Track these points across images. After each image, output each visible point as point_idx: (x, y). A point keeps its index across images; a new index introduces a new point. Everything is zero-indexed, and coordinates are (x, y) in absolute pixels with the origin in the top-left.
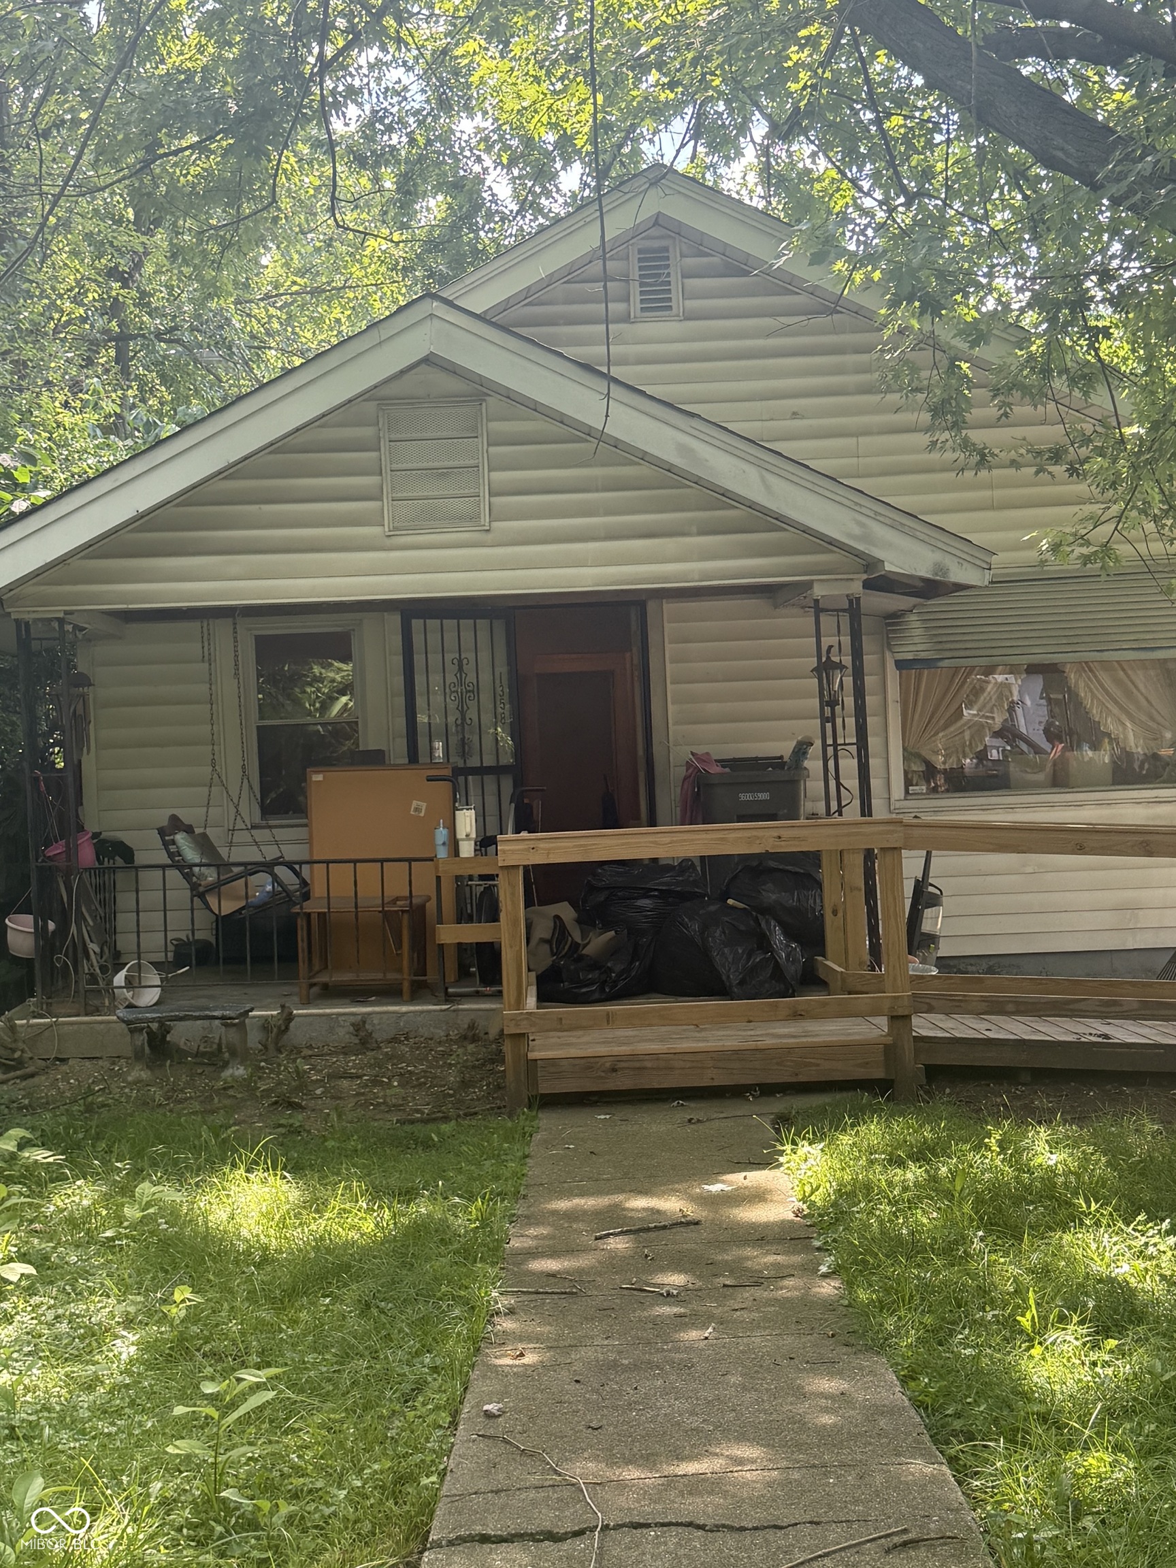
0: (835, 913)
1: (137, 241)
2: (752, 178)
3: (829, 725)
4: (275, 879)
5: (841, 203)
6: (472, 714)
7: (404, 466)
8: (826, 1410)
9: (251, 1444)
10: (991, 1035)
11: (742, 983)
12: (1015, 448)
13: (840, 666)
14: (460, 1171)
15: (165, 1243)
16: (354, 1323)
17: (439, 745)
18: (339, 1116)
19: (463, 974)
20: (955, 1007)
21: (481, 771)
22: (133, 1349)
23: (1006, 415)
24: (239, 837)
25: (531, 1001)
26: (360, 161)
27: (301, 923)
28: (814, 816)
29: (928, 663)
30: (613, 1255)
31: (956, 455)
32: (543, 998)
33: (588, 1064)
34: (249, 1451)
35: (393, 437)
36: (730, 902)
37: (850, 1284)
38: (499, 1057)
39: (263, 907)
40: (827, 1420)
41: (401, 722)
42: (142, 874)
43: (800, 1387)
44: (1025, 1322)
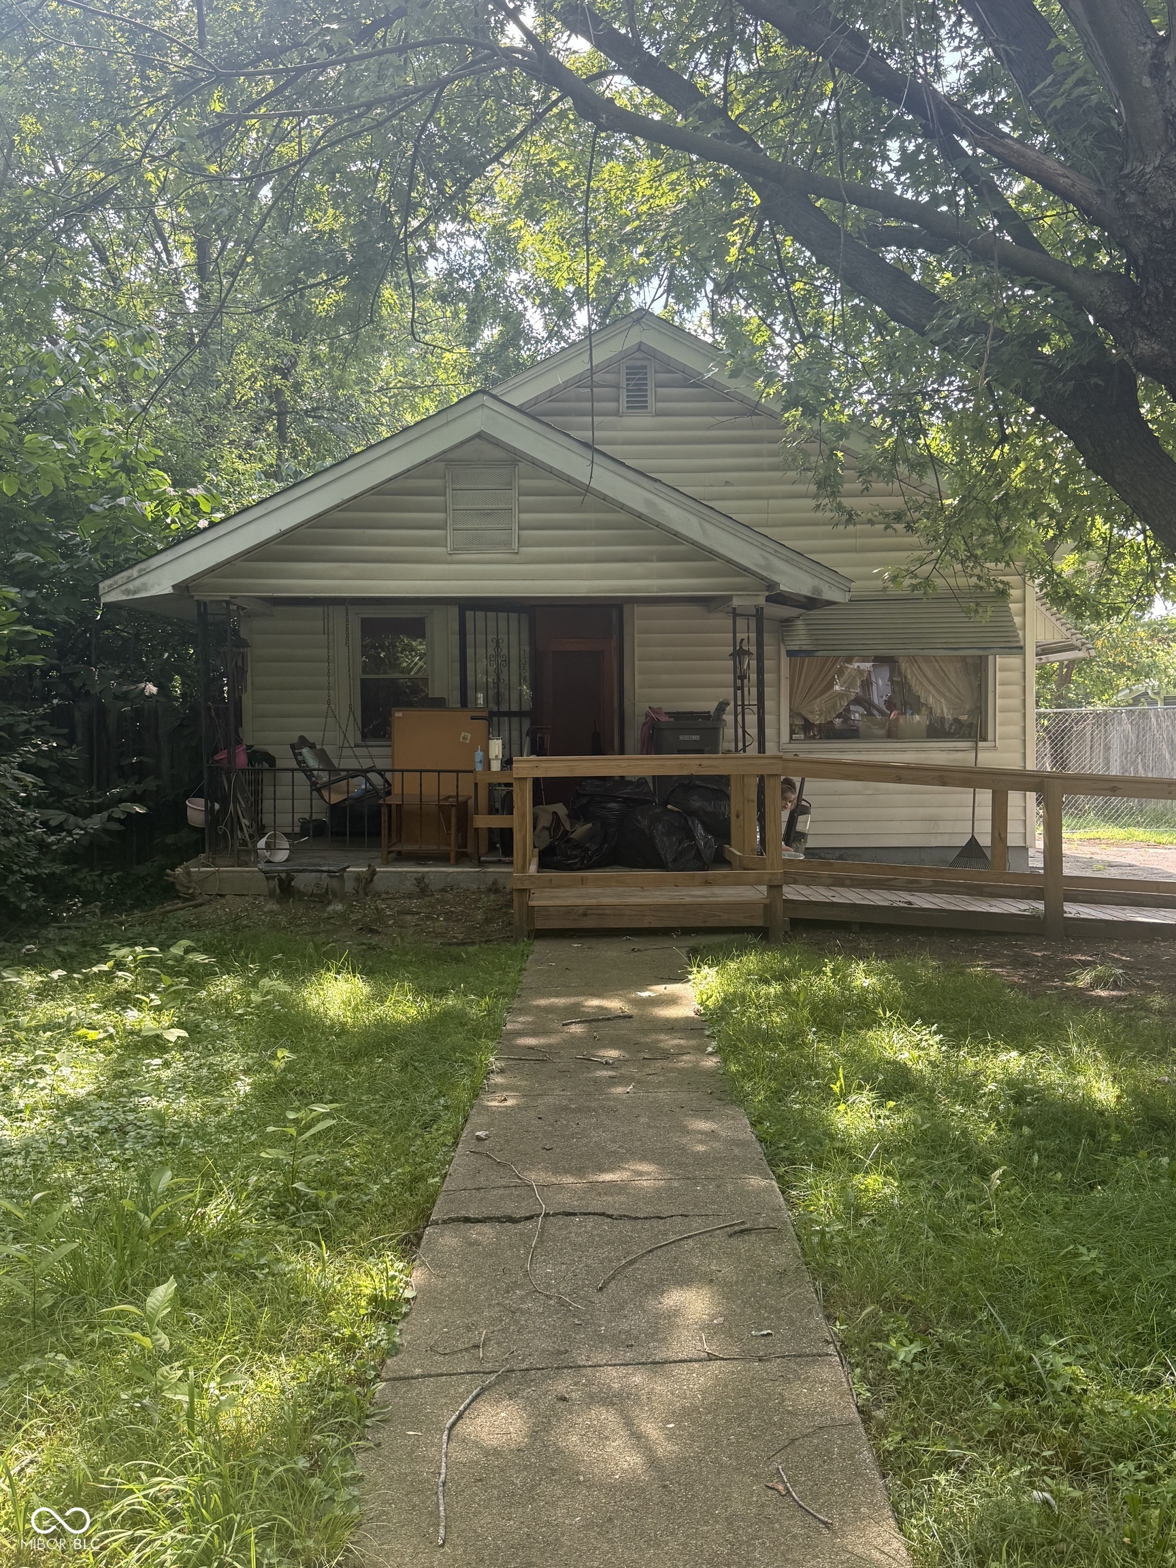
0: (738, 816)
1: (290, 347)
2: (706, 321)
3: (739, 692)
4: (368, 780)
5: (760, 340)
6: (504, 676)
7: (462, 507)
8: (701, 1142)
9: (320, 1153)
10: (835, 900)
11: (674, 860)
12: (872, 512)
13: (748, 653)
14: (478, 978)
15: (278, 1019)
16: (396, 1076)
17: (481, 696)
18: (402, 939)
19: (492, 848)
20: (812, 881)
21: (510, 714)
22: (248, 1088)
23: (867, 489)
24: (346, 752)
25: (533, 868)
26: (443, 298)
27: (384, 810)
28: (729, 751)
29: (809, 653)
30: (573, 1036)
31: (832, 515)
32: (542, 866)
33: (569, 910)
34: (318, 1158)
35: (455, 487)
36: (669, 807)
37: (725, 1060)
38: (509, 904)
39: (359, 799)
40: (701, 1148)
41: (457, 680)
42: (280, 775)
43: (686, 1126)
44: (836, 1088)
